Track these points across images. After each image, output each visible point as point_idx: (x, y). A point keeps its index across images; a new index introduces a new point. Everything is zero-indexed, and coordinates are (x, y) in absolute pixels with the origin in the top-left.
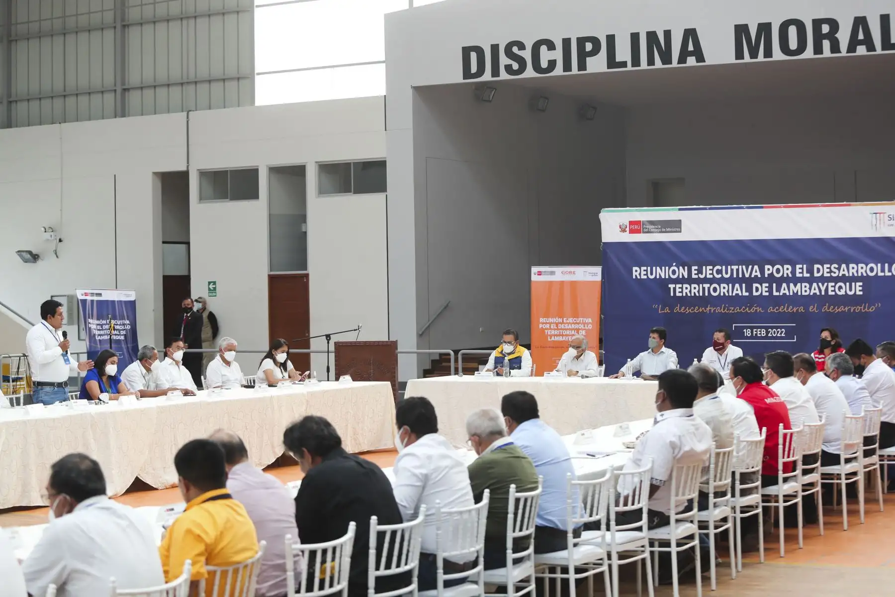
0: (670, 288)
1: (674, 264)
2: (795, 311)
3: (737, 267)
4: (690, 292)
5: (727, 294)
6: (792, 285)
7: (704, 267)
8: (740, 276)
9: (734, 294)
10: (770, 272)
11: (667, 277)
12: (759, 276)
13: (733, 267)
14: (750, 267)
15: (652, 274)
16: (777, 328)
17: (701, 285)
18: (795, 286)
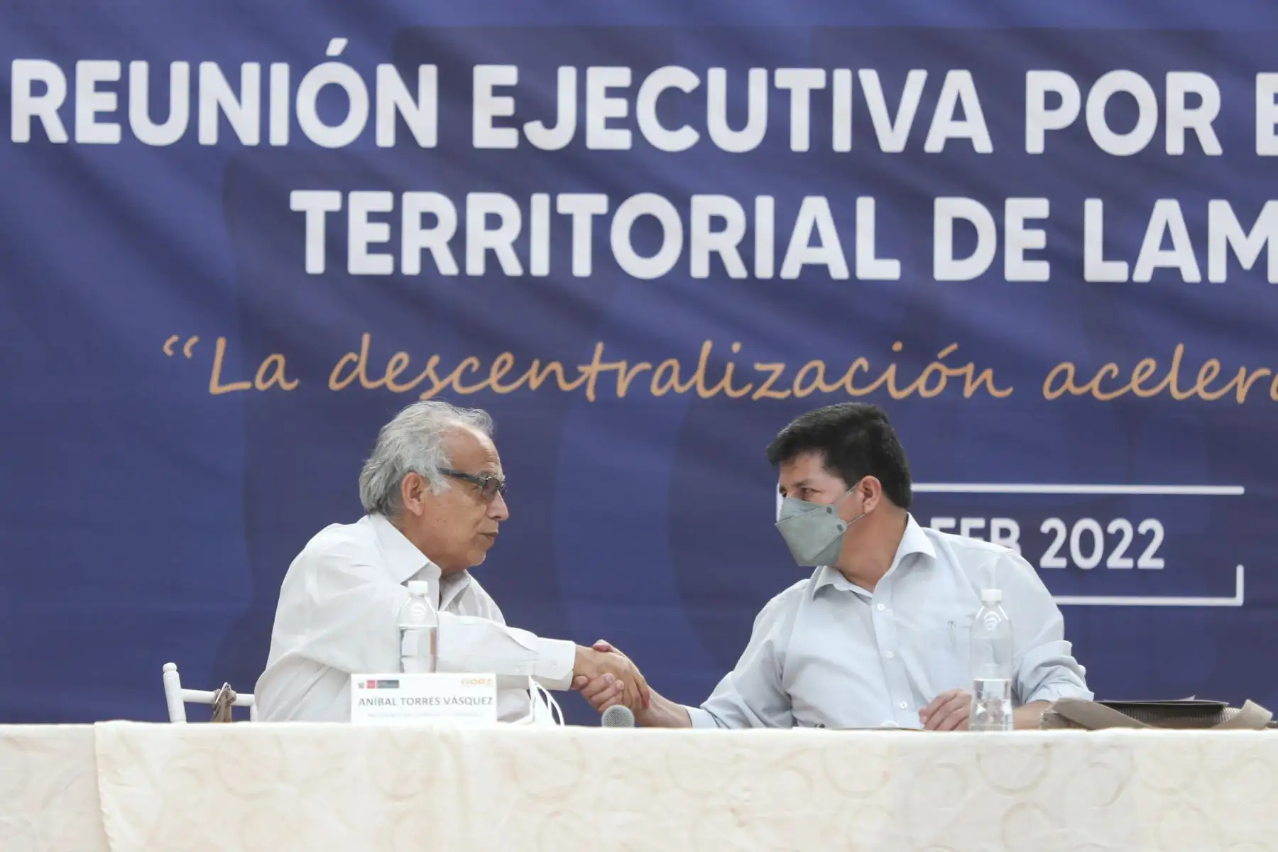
0: (302, 215)
1: (337, 46)
2: (1241, 397)
3: (816, 78)
4: (458, 244)
5: (736, 269)
6: (1221, 215)
7: (567, 76)
8: (842, 140)
9: (791, 270)
10: (1064, 117)
11: (279, 136)
12: (983, 144)
13: (785, 77)
14: (916, 80)
15: (159, 112)
16: (1104, 509)
17: (540, 202)
18: (1247, 218)
